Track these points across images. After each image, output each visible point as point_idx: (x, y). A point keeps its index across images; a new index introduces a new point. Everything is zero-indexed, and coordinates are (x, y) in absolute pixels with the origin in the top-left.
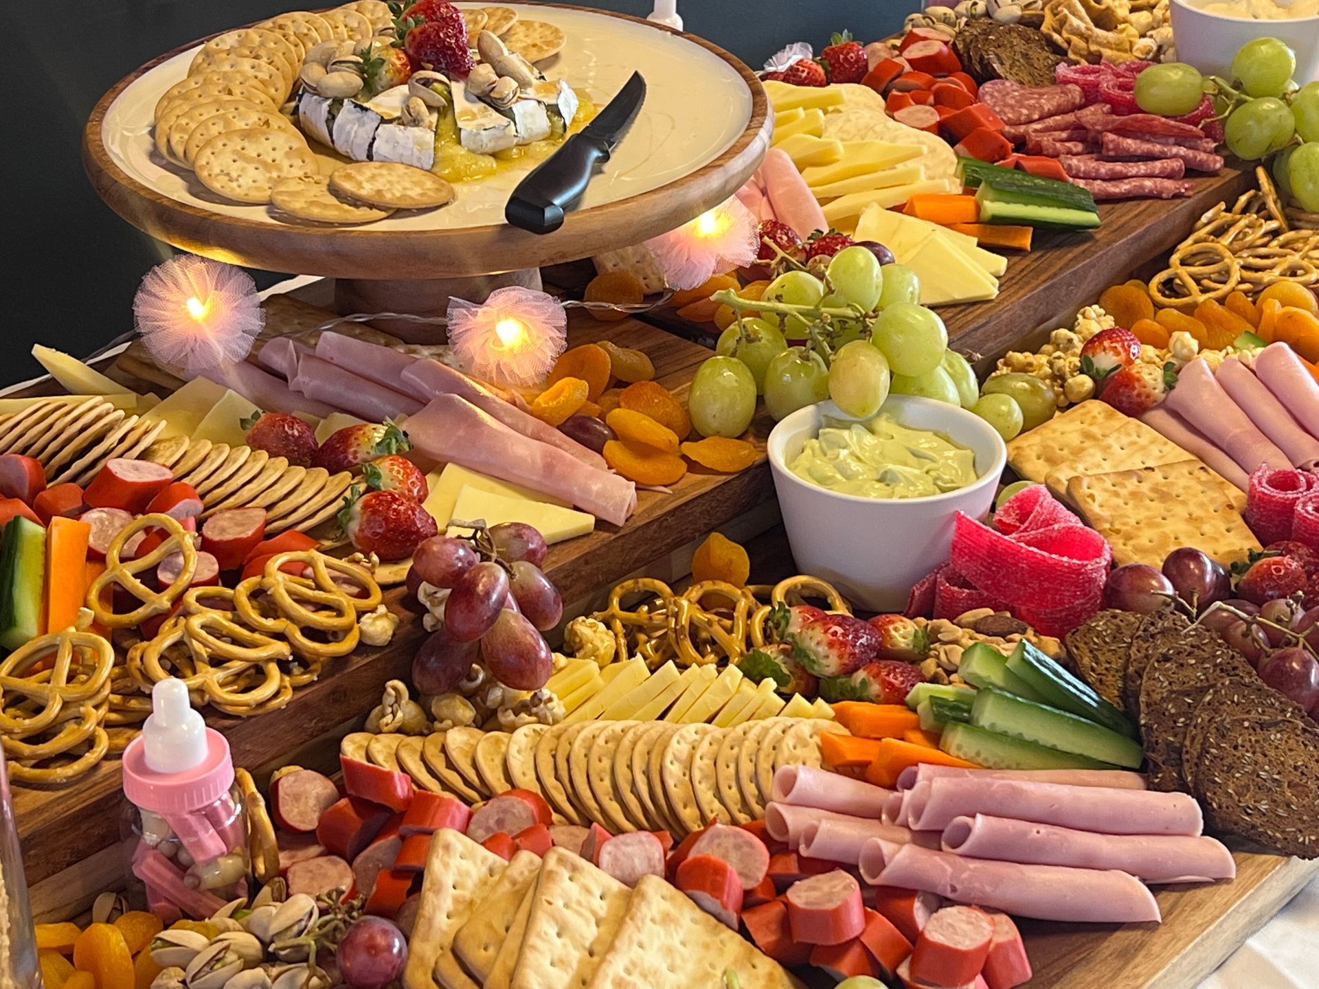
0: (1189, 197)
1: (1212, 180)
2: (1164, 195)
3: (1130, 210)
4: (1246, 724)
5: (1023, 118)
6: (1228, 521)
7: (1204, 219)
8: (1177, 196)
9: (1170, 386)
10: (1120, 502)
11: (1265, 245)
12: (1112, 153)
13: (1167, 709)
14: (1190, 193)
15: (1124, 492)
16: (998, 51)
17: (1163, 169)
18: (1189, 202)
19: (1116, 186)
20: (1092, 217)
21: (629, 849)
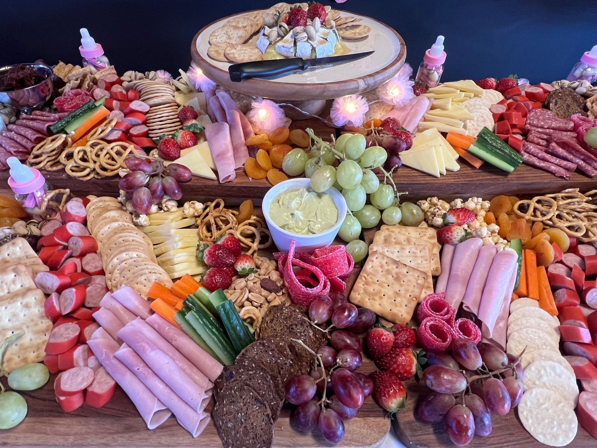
0: (566, 180)
1: (587, 178)
2: (556, 175)
3: (538, 173)
4: (251, 394)
5: (539, 125)
6: (409, 302)
7: (567, 191)
8: (562, 177)
9: (461, 241)
10: (380, 270)
11: (579, 212)
12: (550, 151)
13: (245, 362)
14: (568, 179)
15: (386, 267)
16: (558, 100)
17: (566, 165)
18: (566, 181)
19: (539, 163)
20: (511, 169)
21: (48, 278)
